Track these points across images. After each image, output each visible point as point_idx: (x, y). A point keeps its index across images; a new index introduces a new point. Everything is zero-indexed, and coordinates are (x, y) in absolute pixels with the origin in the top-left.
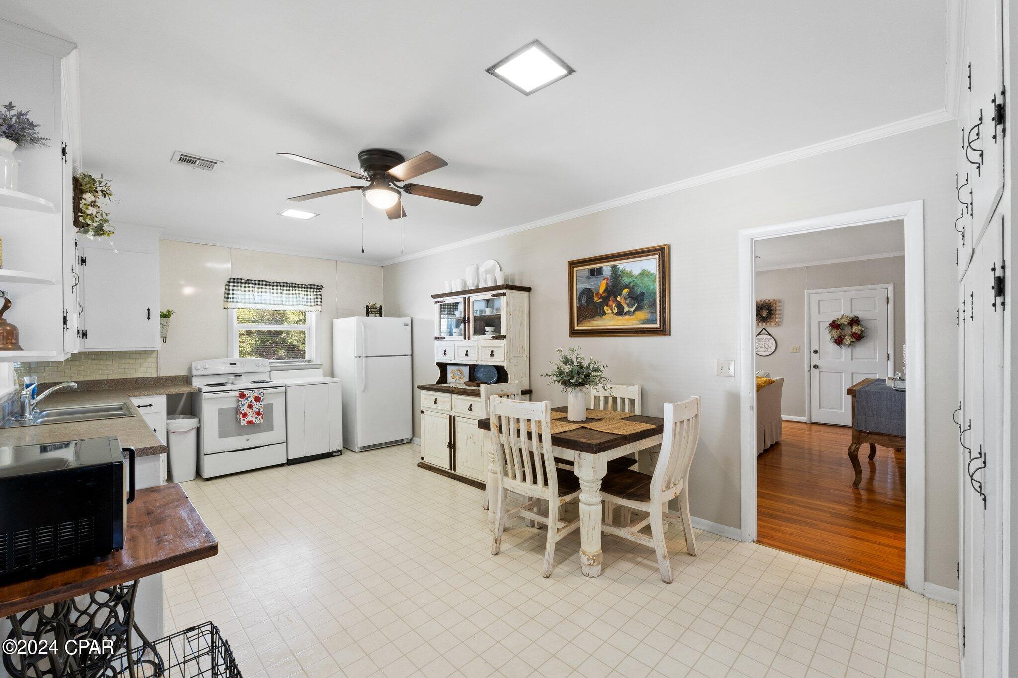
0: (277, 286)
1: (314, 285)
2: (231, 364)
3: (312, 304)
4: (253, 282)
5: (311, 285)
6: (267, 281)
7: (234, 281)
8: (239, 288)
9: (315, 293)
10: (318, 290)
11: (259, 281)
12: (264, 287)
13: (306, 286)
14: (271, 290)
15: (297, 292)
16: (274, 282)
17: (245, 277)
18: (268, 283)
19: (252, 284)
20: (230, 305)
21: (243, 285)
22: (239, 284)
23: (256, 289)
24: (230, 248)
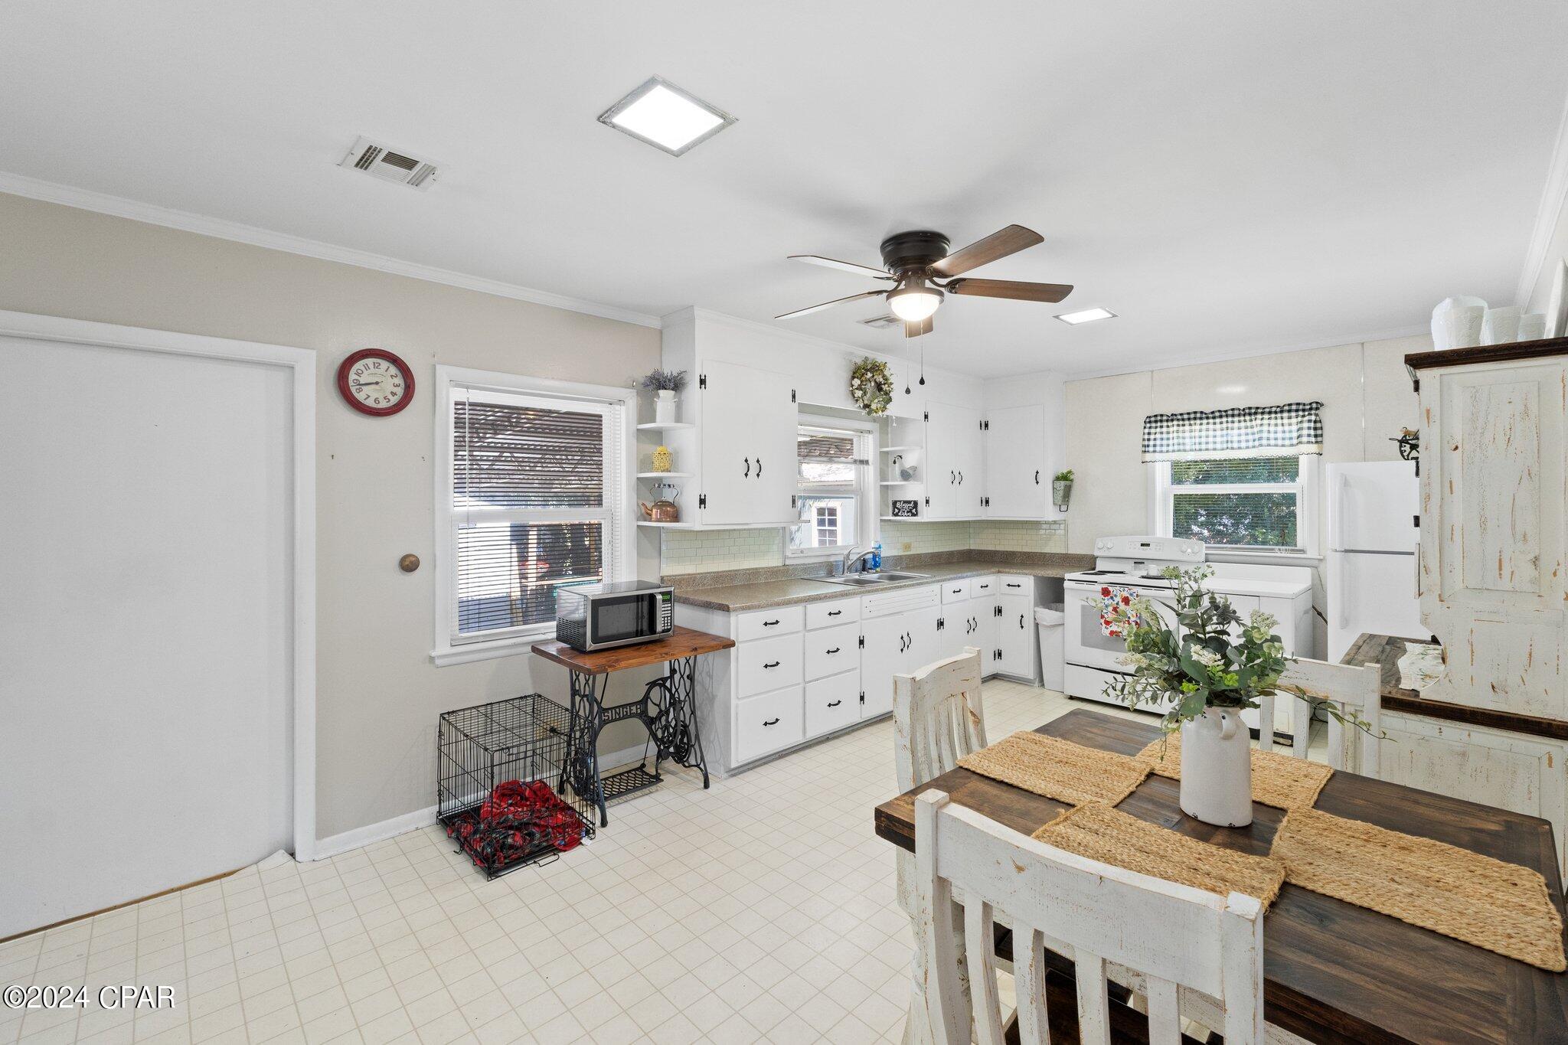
0: (1221, 417)
1: (1298, 404)
2: (1142, 545)
3: (1295, 441)
4: (1179, 417)
5: (1290, 405)
6: (1202, 413)
7: (1155, 420)
8: (1158, 430)
9: (1300, 419)
10: (1306, 413)
11: (1189, 414)
12: (1198, 422)
13: (1278, 409)
14: (1230, 425)
15: (1286, 421)
16: (1213, 413)
17: (1168, 411)
18: (1224, 414)
19: (1178, 420)
20: (1148, 457)
21: (1165, 424)
22: (1159, 424)
23: (1187, 428)
24: (1152, 372)
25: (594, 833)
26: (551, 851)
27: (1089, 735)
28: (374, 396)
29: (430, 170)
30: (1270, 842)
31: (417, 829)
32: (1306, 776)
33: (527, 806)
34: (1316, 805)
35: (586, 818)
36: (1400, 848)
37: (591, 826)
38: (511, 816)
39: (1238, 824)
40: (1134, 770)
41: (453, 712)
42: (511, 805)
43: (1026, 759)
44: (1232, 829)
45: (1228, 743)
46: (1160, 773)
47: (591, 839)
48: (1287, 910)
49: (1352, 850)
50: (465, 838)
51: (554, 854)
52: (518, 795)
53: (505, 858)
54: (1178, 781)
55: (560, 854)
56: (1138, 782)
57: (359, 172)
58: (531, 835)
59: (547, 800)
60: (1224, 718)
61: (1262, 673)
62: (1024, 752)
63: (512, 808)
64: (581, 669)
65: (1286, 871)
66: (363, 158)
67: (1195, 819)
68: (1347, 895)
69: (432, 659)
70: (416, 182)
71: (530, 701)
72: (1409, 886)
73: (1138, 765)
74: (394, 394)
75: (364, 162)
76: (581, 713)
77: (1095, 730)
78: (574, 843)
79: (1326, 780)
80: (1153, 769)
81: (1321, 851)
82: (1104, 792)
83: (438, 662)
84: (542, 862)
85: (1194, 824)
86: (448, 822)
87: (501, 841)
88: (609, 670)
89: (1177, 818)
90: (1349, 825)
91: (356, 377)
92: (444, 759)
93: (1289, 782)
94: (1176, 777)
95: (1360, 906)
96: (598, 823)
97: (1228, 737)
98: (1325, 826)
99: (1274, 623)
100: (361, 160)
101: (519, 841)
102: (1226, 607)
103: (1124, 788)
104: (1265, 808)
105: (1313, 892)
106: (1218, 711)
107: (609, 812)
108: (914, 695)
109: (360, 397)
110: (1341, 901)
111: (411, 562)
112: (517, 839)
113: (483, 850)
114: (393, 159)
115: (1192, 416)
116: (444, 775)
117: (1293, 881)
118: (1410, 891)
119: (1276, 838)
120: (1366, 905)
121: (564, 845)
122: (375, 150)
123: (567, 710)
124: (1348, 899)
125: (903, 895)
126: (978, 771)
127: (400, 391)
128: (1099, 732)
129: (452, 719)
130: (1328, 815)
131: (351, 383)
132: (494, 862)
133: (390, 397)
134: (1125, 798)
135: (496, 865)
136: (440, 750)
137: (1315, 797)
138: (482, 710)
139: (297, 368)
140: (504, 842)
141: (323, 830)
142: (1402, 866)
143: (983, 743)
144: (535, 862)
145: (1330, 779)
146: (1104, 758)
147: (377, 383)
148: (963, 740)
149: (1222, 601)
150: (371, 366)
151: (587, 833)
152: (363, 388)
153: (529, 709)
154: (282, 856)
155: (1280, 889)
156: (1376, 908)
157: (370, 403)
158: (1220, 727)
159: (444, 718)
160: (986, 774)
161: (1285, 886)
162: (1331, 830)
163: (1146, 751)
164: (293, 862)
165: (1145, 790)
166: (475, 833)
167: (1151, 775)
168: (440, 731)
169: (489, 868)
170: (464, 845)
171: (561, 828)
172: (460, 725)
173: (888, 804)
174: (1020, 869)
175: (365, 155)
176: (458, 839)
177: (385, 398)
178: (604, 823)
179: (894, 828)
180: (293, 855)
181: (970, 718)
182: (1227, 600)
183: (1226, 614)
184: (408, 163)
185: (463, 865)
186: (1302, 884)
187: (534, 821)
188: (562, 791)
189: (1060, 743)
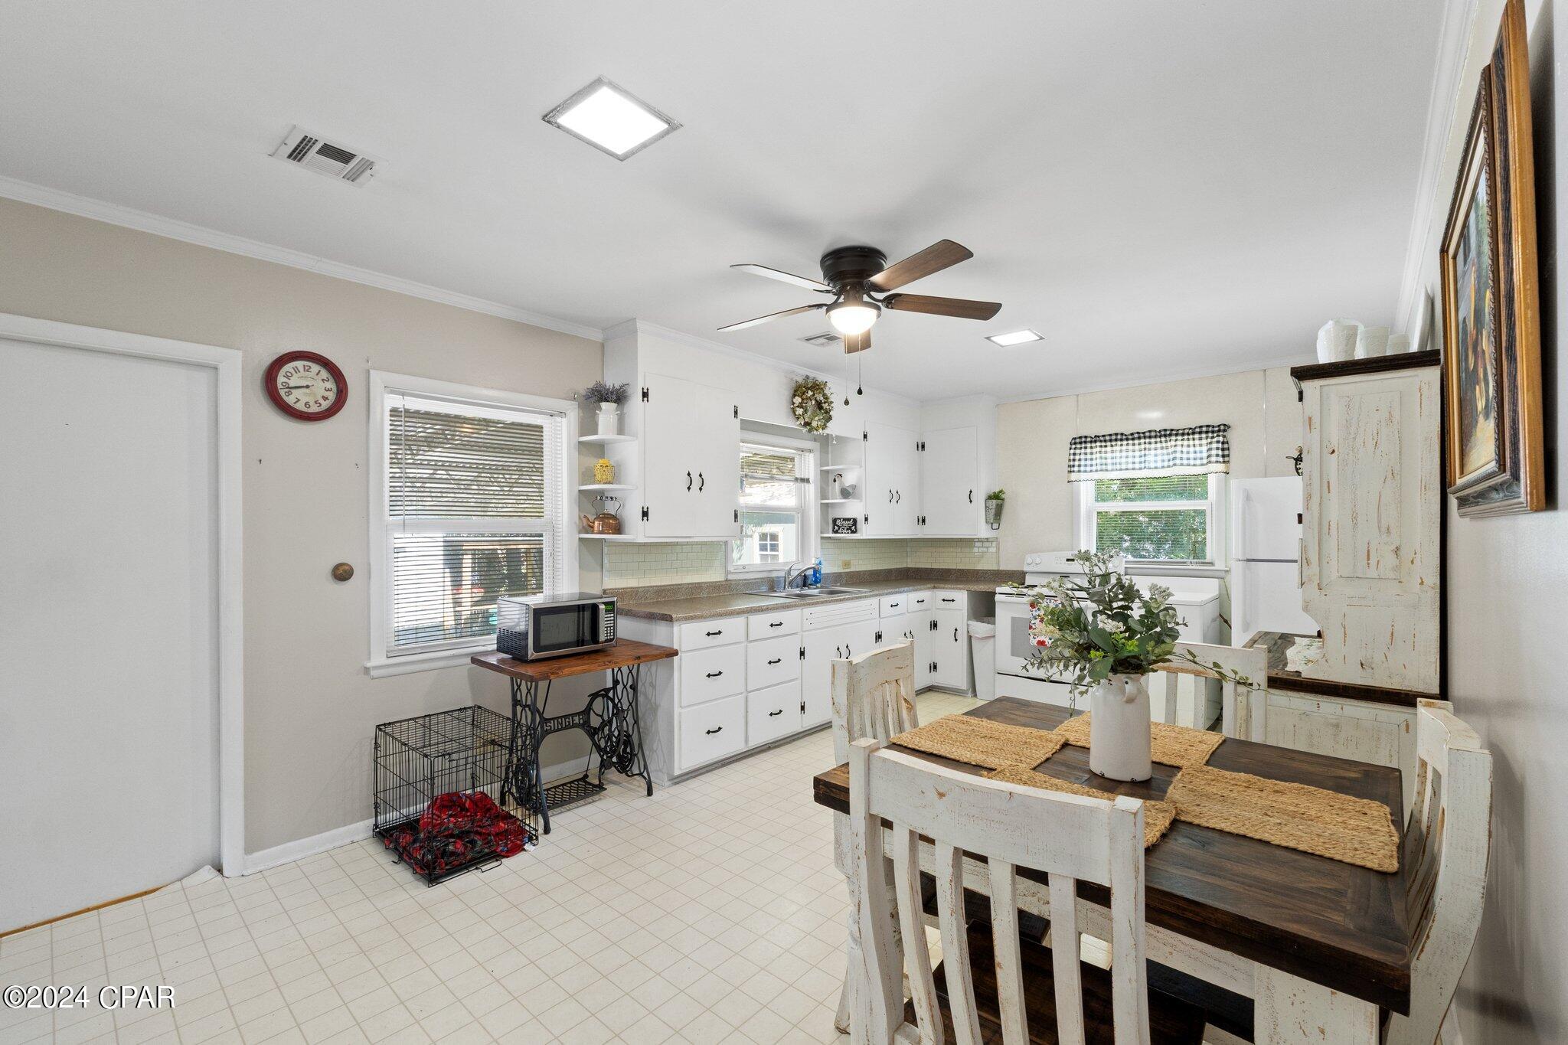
0: (1139, 438)
1: (1208, 426)
2: (1068, 560)
3: (1205, 461)
4: (1102, 439)
5: (1201, 427)
6: (1122, 434)
7: (1079, 441)
8: (1083, 451)
9: (1209, 440)
10: (1215, 435)
11: (1110, 435)
12: (1119, 443)
13: (1191, 431)
14: (1147, 446)
15: (1197, 442)
16: (1132, 434)
17: (1091, 432)
18: (1142, 435)
19: (1101, 441)
20: (1073, 476)
21: (1089, 445)
22: (1083, 445)
23: (1109, 449)
24: (1078, 395)
25: (537, 839)
26: (494, 857)
27: (1012, 716)
28: (304, 399)
29: (368, 165)
30: (1166, 792)
31: (352, 842)
32: (1200, 742)
33: (468, 816)
34: (1208, 763)
35: (529, 825)
36: (1274, 791)
37: (534, 832)
38: (451, 825)
39: (1139, 778)
40: (1051, 741)
41: (389, 724)
42: (451, 816)
43: (954, 735)
44: (1134, 783)
45: (1130, 706)
46: (1074, 743)
47: (535, 845)
48: (1176, 840)
49: (1234, 795)
50: (404, 848)
51: (497, 861)
52: (459, 806)
53: (446, 865)
54: (1089, 749)
55: (503, 860)
56: (1054, 750)
57: (292, 165)
58: (473, 842)
59: (489, 810)
60: (1127, 683)
61: (1159, 640)
62: (953, 730)
63: (452, 819)
64: (522, 676)
65: (1177, 811)
66: (296, 149)
67: (1102, 776)
68: (1227, 826)
69: (367, 670)
70: (352, 177)
71: (469, 712)
72: (1278, 818)
73: (1054, 737)
74: (325, 398)
75: (298, 153)
76: (523, 721)
77: (1017, 713)
78: (517, 849)
79: (1217, 744)
80: (1068, 741)
81: (1208, 796)
82: (1023, 758)
83: (373, 673)
84: (484, 868)
85: (1102, 780)
86: (384, 835)
87: (442, 849)
88: (552, 677)
89: (1087, 776)
90: (1233, 776)
91: (285, 380)
92: (381, 771)
93: (1185, 747)
94: (1087, 746)
95: (1237, 834)
96: (541, 830)
97: (1130, 701)
98: (1213, 778)
99: (1169, 595)
100: (294, 151)
101: (460, 849)
102: (1131, 587)
103: (1041, 755)
104: (1163, 767)
105: (1198, 826)
106: (1122, 677)
107: (554, 821)
108: (850, 678)
109: (290, 400)
110: (1221, 831)
111: (345, 571)
112: (458, 846)
113: (423, 857)
114: (328, 151)
115: (1114, 437)
116: (381, 787)
117: (1183, 818)
118: (1279, 821)
119: (1171, 788)
120: (1241, 833)
121: (508, 851)
122: (309, 142)
123: (508, 719)
124: (1227, 829)
125: (839, 858)
126: (910, 746)
127: (332, 396)
128: (1021, 714)
129: (389, 730)
130: (1217, 770)
131: (279, 386)
132: (435, 868)
133: (321, 401)
134: (1042, 763)
135: (437, 871)
136: (376, 761)
137: (1207, 757)
138: (420, 721)
139: (221, 367)
140: (445, 850)
141: (252, 845)
142: (1274, 804)
143: (915, 724)
144: (477, 868)
145: (1221, 744)
146: (1024, 733)
147: (307, 387)
148: (897, 724)
149: (1128, 582)
150: (301, 369)
151: (530, 839)
152: (293, 391)
153: (469, 720)
154: (207, 873)
155: (1170, 824)
156: (1250, 835)
157: (300, 407)
158: (1123, 691)
159: (380, 730)
160: (917, 748)
161: (1175, 823)
162: (1218, 780)
163: (1062, 727)
164: (219, 878)
165: (1060, 757)
166: (414, 841)
167: (1066, 745)
168: (376, 743)
169: (430, 875)
170: (402, 855)
171: (502, 835)
172: (397, 736)
173: (825, 774)
174: (941, 795)
175: (298, 146)
176: (396, 849)
177: (316, 402)
178: (547, 830)
179: (832, 794)
180: (220, 870)
181: (904, 705)
182: (1131, 581)
183: (1131, 594)
184: (344, 157)
185: (403, 874)
186: (1189, 819)
187: (475, 829)
188: (503, 802)
189: (985, 723)
